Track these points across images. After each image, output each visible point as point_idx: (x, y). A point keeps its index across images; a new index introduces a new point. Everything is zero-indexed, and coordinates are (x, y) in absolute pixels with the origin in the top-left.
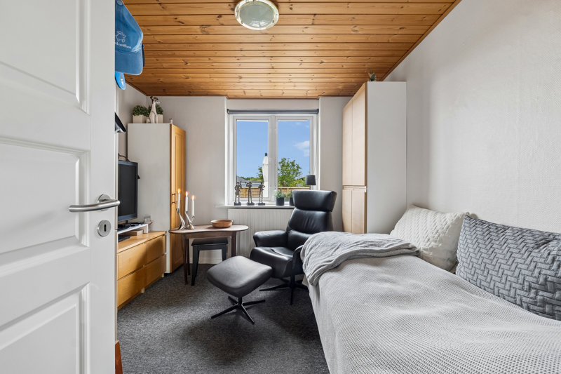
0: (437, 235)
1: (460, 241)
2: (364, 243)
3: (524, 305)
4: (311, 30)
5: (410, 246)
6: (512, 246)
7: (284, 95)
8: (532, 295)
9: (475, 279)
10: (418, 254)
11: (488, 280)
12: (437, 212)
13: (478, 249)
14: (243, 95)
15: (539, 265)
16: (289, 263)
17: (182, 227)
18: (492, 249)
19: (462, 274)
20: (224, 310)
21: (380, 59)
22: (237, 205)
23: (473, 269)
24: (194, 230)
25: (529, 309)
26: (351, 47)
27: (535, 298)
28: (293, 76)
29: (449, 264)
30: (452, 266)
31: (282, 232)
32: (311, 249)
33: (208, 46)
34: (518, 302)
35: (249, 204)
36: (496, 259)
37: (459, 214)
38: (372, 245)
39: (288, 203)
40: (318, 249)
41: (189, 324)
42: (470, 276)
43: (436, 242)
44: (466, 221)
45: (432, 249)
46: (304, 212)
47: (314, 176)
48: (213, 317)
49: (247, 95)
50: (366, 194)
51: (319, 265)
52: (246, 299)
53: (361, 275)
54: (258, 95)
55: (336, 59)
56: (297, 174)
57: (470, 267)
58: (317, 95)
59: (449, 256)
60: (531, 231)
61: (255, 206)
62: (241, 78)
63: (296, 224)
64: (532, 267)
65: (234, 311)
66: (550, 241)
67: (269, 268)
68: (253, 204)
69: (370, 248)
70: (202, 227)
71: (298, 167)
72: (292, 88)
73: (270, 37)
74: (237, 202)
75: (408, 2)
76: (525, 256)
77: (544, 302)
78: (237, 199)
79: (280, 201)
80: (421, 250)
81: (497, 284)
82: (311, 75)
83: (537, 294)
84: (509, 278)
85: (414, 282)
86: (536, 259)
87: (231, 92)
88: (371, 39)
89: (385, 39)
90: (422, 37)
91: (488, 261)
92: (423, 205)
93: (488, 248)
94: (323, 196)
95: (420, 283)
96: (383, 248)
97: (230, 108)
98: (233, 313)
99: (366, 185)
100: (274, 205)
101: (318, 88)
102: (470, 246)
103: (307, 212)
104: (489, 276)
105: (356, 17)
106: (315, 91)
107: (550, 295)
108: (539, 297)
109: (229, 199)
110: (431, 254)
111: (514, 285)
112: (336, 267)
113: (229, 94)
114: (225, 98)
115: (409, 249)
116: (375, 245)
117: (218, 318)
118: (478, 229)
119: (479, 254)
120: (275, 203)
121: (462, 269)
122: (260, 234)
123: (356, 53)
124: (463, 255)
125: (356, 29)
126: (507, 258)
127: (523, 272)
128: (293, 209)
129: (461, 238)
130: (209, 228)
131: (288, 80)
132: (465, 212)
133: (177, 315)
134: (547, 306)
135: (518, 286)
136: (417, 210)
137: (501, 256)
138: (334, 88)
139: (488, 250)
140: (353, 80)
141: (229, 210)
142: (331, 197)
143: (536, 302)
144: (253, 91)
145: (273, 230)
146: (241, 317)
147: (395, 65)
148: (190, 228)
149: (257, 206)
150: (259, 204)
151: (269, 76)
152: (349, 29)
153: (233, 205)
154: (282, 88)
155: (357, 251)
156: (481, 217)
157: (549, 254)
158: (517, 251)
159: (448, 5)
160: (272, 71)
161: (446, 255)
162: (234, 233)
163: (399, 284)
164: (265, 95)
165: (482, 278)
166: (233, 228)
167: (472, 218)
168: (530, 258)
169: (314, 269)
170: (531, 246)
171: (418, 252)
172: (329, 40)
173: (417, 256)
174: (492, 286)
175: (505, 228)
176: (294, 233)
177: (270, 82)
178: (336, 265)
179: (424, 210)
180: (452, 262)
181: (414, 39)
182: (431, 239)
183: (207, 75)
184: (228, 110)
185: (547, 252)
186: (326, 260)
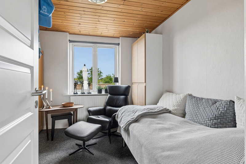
0: (177, 104)
1: (187, 105)
2: (147, 109)
3: (209, 126)
4: (121, 7)
5: (167, 109)
6: (205, 105)
7: (102, 34)
8: (212, 122)
9: (193, 119)
10: (170, 112)
11: (197, 119)
12: (177, 94)
13: (193, 107)
14: (79, 33)
15: (214, 111)
16: (110, 122)
17: (44, 108)
18: (198, 107)
19: (188, 118)
20: (75, 151)
21: (151, 23)
22: (75, 94)
23: (192, 116)
24: (52, 109)
25: (211, 127)
26: (139, 16)
27: (212, 123)
28: (108, 26)
29: (182, 115)
30: (184, 116)
31: (102, 108)
32: (122, 114)
33: (66, 7)
34: (207, 125)
35: (82, 93)
36: (200, 111)
37: (185, 94)
38: (151, 110)
39: (104, 92)
40: (126, 114)
41: (57, 160)
42: (191, 118)
43: (177, 106)
44: (189, 97)
45: (175, 110)
46: (114, 96)
47: (117, 78)
48: (70, 155)
49: (81, 33)
50: (145, 86)
51: (128, 121)
52: (87, 143)
53: (149, 122)
54: (88, 33)
55: (131, 21)
56: (100, 76)
57: (191, 115)
58: (119, 36)
59: (182, 112)
60: (211, 99)
61: (86, 94)
62: (80, 24)
63: (110, 103)
64: (211, 112)
65: (81, 150)
66: (216, 102)
67: (100, 125)
68: (85, 93)
69: (150, 111)
70: (56, 107)
71: (101, 73)
72: (107, 32)
73: (101, 7)
74: (75, 92)
75: (165, 2)
76: (209, 108)
77: (215, 124)
78: (75, 91)
79: (100, 91)
80: (171, 110)
81: (200, 120)
82: (118, 27)
83: (213, 121)
84: (204, 117)
85: (170, 123)
86: (212, 109)
87: (72, 31)
88: (148, 14)
89: (154, 15)
90: (170, 16)
91: (197, 112)
92: (170, 91)
93: (197, 107)
94: (124, 88)
95: (173, 123)
96: (156, 111)
97: (70, 39)
98: (81, 151)
99: (145, 82)
100: (96, 93)
101: (120, 33)
102: (191, 106)
103: (116, 97)
104: (198, 117)
105: (143, 4)
106: (118, 34)
107: (217, 121)
108: (214, 122)
109: (70, 91)
110: (175, 112)
111: (206, 119)
112: (136, 121)
113: (70, 32)
114: (68, 33)
115: (166, 110)
116: (152, 110)
117: (73, 155)
118: (193, 100)
119: (194, 109)
120: (97, 92)
121: (188, 116)
122: (91, 109)
123: (141, 19)
124: (188, 110)
125: (142, 9)
126: (203, 110)
127: (209, 114)
128: (108, 95)
129: (187, 104)
130: (61, 107)
131: (105, 28)
132: (188, 93)
133: (48, 156)
134: (216, 125)
135: (207, 119)
136: (168, 93)
137: (201, 109)
138: (128, 33)
139: (197, 108)
140: (138, 31)
141: (71, 97)
142: (128, 88)
143: (213, 124)
144: (85, 31)
145: (96, 107)
146: (86, 153)
147: (157, 26)
148: (49, 108)
149: (87, 94)
150: (88, 93)
151: (96, 25)
152: (139, 9)
153: (72, 94)
154: (101, 31)
155: (145, 113)
156: (194, 95)
157: (216, 107)
158: (206, 107)
159: (180, 5)
160: (98, 22)
161: (181, 112)
162: (76, 109)
163: (165, 125)
164: (91, 34)
165: (195, 118)
166: (74, 107)
167: (190, 95)
168: (211, 109)
169: (126, 123)
170: (211, 104)
171: (170, 111)
172: (130, 12)
173: (170, 113)
174: (199, 121)
175: (202, 99)
176: (109, 108)
177: (96, 28)
178: (136, 120)
179: (171, 93)
180: (183, 114)
181: (166, 16)
182: (175, 106)
183: (61, 21)
184: (69, 40)
185: (216, 106)
186: (130, 118)
